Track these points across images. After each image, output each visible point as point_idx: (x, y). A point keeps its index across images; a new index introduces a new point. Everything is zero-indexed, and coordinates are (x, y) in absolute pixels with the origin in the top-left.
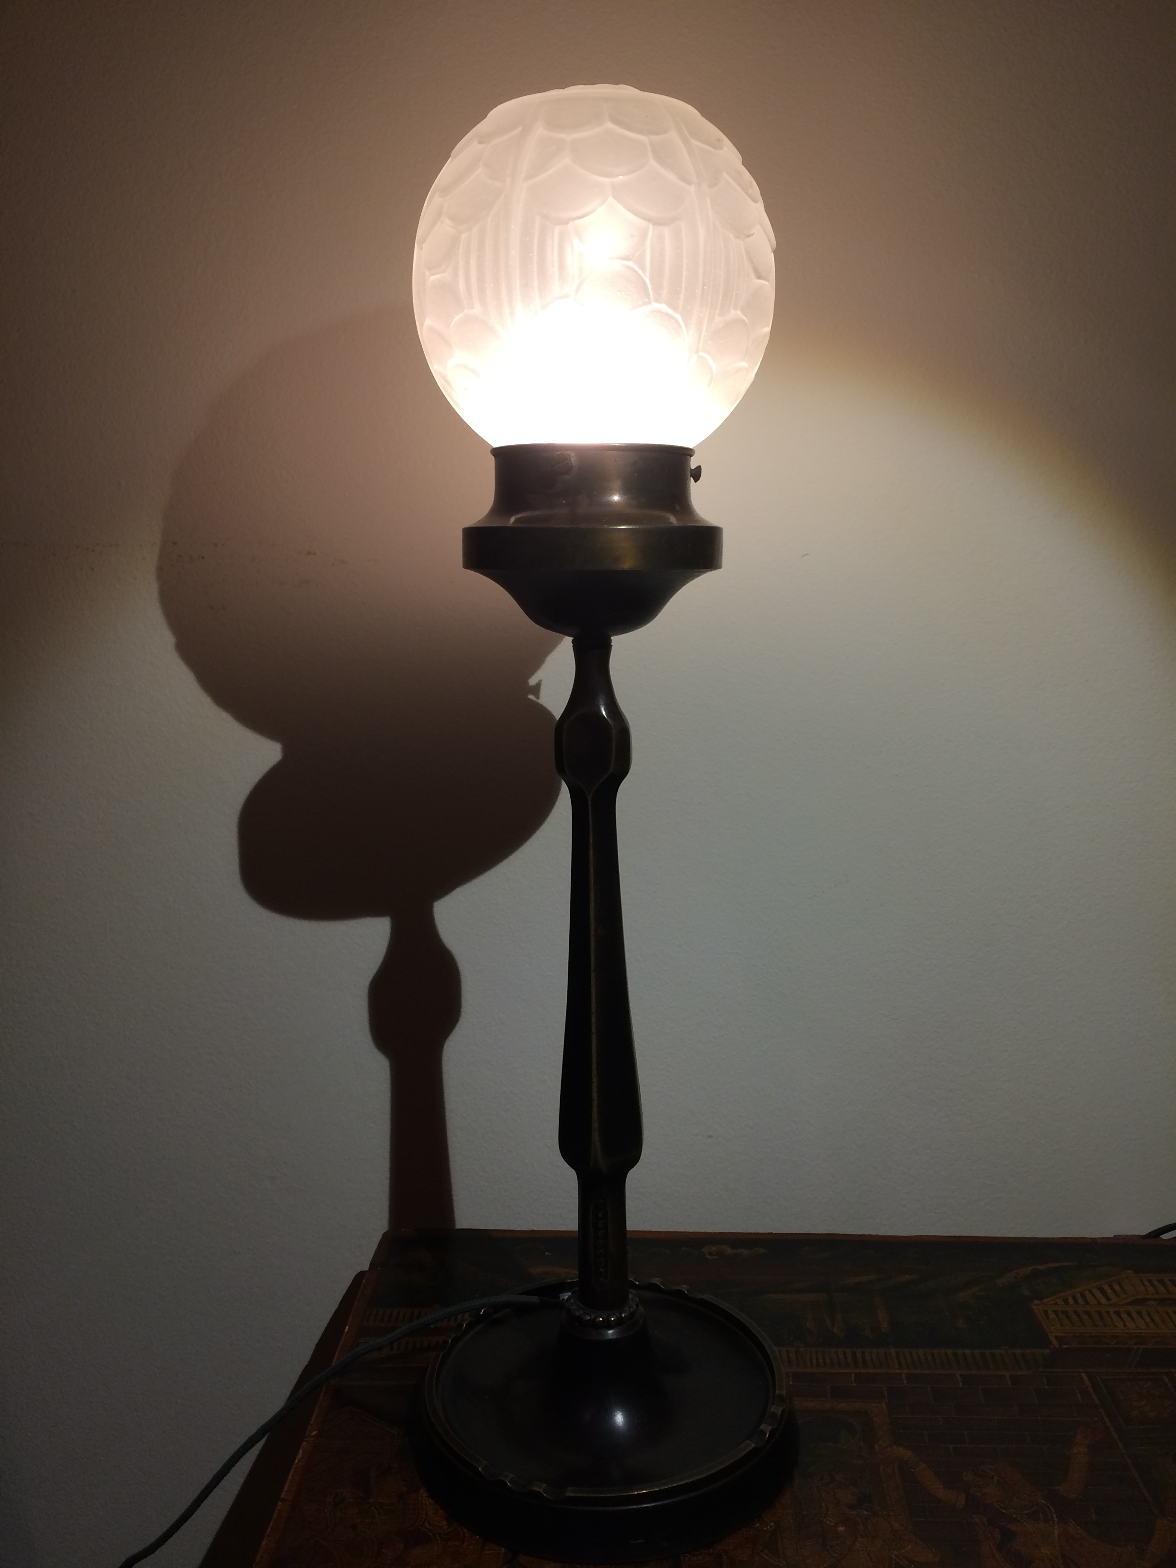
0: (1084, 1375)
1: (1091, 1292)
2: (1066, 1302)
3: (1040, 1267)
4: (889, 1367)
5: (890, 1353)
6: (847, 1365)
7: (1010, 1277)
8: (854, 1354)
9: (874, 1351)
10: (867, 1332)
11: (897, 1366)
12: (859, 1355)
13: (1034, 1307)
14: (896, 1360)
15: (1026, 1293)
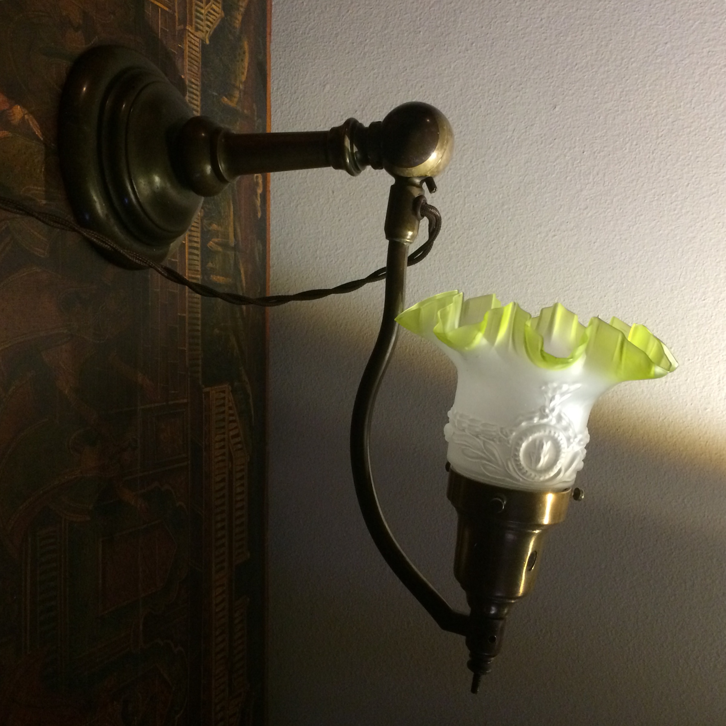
0: (185, 401)
1: (236, 428)
2: (230, 408)
3: (251, 400)
4: (189, 270)
5: (197, 274)
6: (190, 241)
7: (245, 378)
8: (197, 248)
9: (199, 263)
10: (210, 265)
11: (190, 275)
12: (196, 252)
13: (226, 385)
14: (193, 276)
15: (236, 384)
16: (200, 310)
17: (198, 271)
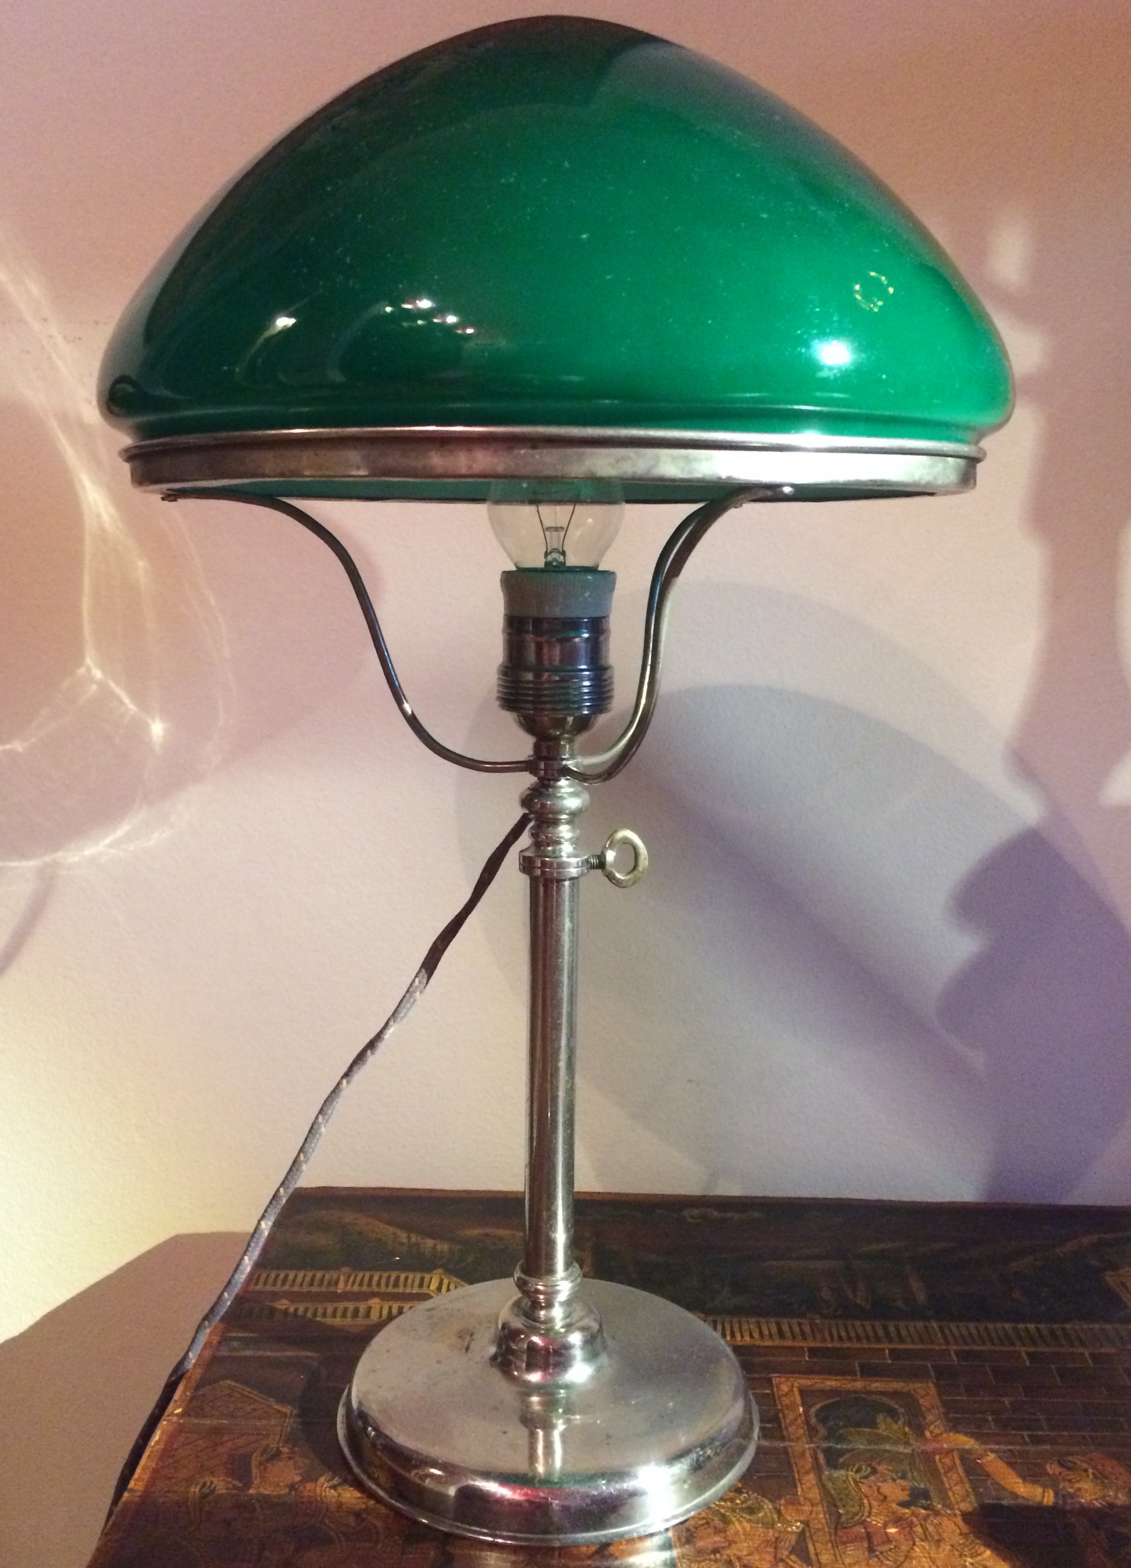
3: (1107, 1236)
4: (933, 1342)
5: (932, 1327)
6: (878, 1340)
7: (1071, 1246)
8: (885, 1328)
9: (911, 1324)
10: (900, 1304)
11: (942, 1341)
12: (892, 1329)
13: (1108, 1278)
14: (940, 1335)
15: (1095, 1263)
16: (999, 1325)
17: (926, 1327)
